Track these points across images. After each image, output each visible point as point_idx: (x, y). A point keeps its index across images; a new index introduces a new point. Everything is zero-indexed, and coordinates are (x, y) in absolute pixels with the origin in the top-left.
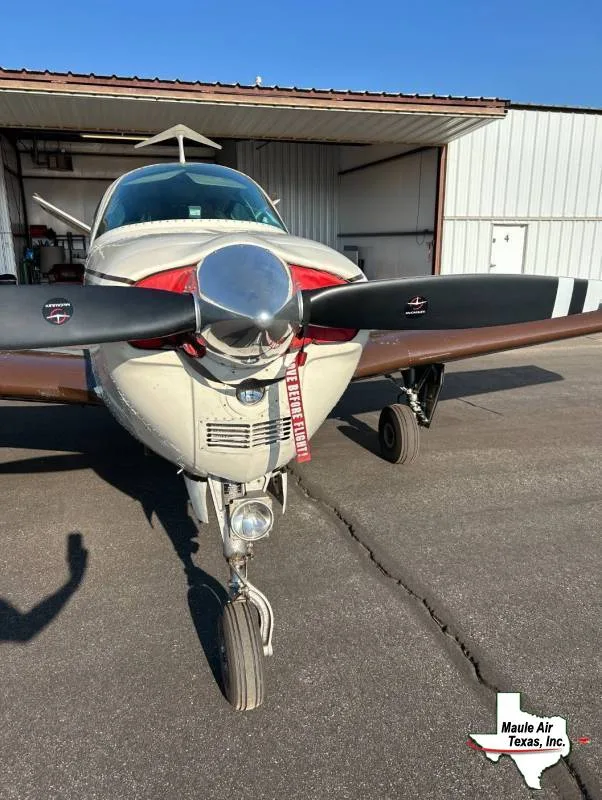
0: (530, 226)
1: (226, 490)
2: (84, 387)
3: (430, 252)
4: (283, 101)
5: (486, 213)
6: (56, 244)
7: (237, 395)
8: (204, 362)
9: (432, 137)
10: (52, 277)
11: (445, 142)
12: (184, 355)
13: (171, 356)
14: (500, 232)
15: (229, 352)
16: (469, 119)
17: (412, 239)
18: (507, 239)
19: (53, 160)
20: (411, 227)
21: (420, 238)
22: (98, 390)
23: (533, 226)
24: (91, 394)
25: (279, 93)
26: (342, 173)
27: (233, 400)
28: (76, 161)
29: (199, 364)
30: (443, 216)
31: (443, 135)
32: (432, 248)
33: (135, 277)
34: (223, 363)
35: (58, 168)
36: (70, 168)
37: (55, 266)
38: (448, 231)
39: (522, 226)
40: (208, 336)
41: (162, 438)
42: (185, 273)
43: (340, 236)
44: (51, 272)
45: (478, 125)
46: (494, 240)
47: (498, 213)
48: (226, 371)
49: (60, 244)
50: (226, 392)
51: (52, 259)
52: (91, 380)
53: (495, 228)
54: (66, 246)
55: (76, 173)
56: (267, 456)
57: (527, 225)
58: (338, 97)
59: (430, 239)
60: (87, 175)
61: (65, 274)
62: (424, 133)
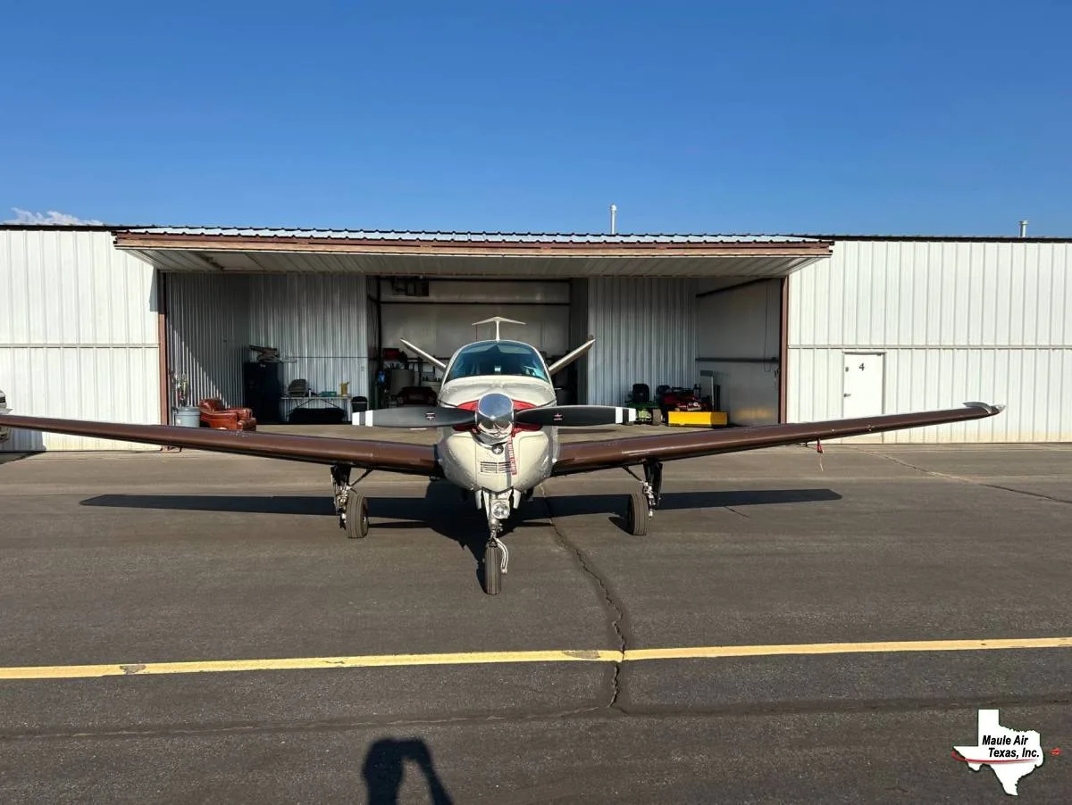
0: (887, 355)
1: (490, 496)
2: (433, 459)
3: (776, 380)
4: (612, 252)
5: (836, 341)
6: (407, 367)
7: (492, 450)
8: (480, 436)
9: (772, 270)
10: (401, 400)
11: (786, 273)
12: (472, 433)
13: (468, 434)
14: (853, 361)
15: (488, 431)
16: (794, 258)
17: (760, 366)
18: (862, 367)
19: (411, 288)
20: (760, 354)
21: (767, 366)
22: (439, 460)
23: (891, 354)
24: (436, 463)
25: (606, 246)
26: (700, 296)
27: (490, 451)
28: (432, 285)
29: (478, 437)
30: (787, 345)
31: (785, 267)
32: (778, 376)
33: (457, 405)
34: (486, 436)
35: (415, 294)
36: (426, 294)
37: (404, 388)
38: (794, 360)
39: (879, 354)
40: (481, 426)
41: (464, 470)
42: (475, 403)
43: (699, 360)
44: (400, 395)
45: (806, 263)
46: (847, 370)
47: (850, 341)
48: (488, 440)
49: (411, 367)
50: (488, 448)
51: (402, 382)
52: (436, 455)
53: (846, 356)
54: (416, 369)
55: (432, 298)
56: (506, 479)
57: (884, 354)
58: (662, 246)
59: (776, 367)
60: (443, 298)
61: (413, 397)
62: (762, 267)
